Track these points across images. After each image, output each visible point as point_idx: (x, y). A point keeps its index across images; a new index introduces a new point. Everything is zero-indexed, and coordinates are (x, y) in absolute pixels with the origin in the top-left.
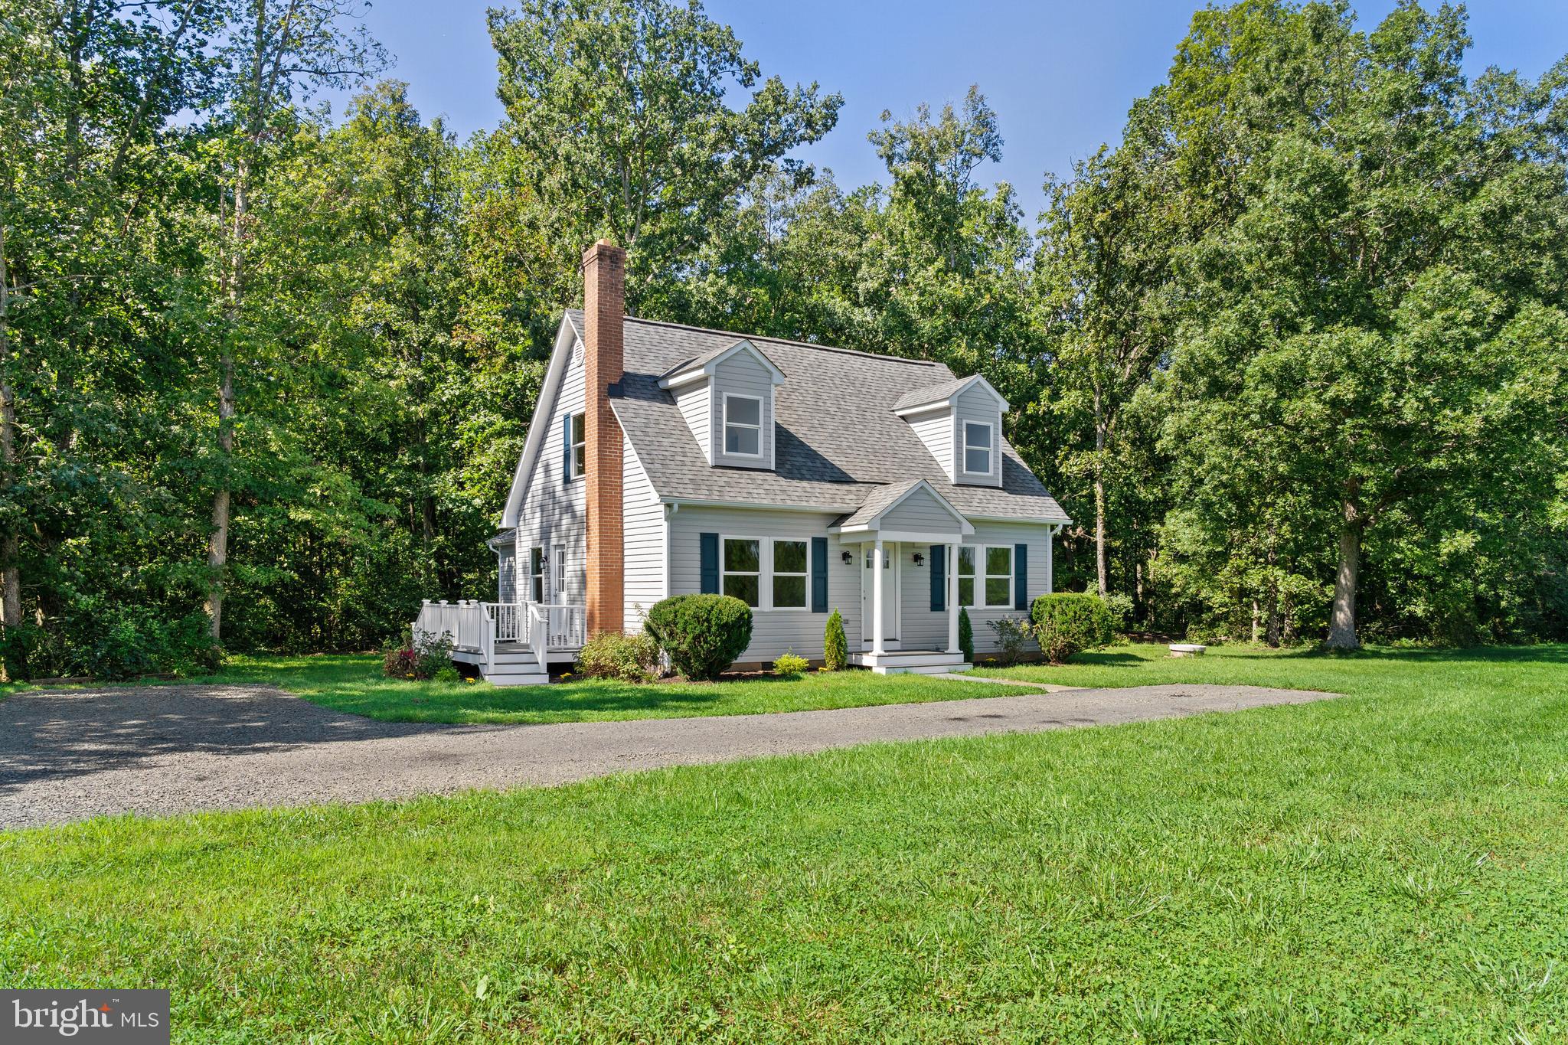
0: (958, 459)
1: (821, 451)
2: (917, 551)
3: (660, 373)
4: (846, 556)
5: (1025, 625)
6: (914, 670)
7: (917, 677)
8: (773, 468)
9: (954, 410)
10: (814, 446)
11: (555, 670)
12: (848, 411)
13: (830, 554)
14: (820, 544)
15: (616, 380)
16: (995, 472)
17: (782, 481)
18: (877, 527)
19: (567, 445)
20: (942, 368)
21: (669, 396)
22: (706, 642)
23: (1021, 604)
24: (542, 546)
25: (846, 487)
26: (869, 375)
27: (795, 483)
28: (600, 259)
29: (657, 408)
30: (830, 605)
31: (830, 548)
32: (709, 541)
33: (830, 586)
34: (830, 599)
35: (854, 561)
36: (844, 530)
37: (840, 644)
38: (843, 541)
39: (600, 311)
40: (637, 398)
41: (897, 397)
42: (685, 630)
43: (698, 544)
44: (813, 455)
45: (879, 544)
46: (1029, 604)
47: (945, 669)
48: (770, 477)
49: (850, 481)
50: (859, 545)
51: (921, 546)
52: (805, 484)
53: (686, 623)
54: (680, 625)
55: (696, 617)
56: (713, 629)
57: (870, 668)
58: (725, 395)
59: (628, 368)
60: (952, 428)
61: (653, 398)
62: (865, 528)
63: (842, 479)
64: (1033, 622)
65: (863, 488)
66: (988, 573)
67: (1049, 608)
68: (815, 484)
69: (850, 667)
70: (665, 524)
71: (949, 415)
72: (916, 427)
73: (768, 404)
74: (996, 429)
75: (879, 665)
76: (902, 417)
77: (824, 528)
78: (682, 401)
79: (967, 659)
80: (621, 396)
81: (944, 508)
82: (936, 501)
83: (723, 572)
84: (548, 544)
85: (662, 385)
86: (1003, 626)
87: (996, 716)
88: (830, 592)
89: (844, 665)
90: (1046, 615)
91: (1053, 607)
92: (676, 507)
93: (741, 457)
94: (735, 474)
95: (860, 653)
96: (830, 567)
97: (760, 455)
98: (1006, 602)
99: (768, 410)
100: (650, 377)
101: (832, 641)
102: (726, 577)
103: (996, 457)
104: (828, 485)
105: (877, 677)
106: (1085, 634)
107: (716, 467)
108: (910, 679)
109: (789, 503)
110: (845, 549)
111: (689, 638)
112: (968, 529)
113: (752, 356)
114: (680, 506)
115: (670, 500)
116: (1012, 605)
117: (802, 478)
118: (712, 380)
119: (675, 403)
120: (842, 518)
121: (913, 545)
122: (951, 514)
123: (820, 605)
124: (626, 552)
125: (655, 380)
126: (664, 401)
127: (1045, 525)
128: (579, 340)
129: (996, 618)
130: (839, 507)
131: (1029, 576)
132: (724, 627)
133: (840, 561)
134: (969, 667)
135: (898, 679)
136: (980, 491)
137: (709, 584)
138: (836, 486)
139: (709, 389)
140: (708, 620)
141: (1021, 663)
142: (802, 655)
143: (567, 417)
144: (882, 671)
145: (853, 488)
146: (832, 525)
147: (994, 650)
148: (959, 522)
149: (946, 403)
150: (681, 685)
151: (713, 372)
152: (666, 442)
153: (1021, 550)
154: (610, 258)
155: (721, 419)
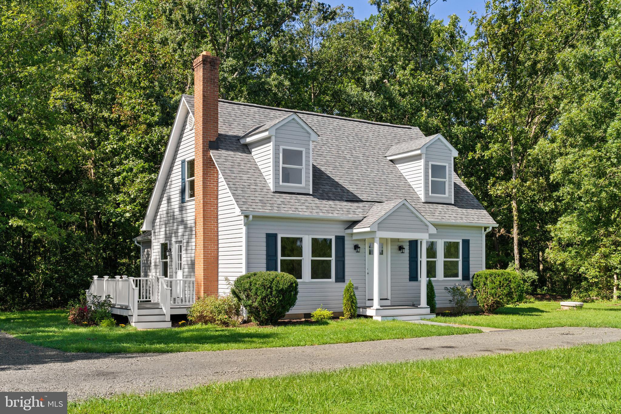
0: (426, 186)
1: (341, 182)
2: (400, 244)
3: (241, 134)
4: (356, 247)
5: (469, 290)
6: (399, 318)
7: (400, 323)
8: (311, 193)
9: (424, 156)
10: (337, 179)
11: (176, 319)
12: (358, 157)
13: (346, 246)
14: (340, 240)
15: (213, 139)
16: (449, 195)
17: (317, 201)
18: (376, 229)
19: (183, 179)
20: (416, 130)
21: (247, 148)
22: (269, 301)
23: (466, 277)
24: (168, 242)
25: (356, 204)
26: (370, 134)
27: (324, 202)
28: (204, 64)
29: (239, 156)
30: (346, 278)
31: (346, 242)
32: (271, 238)
33: (346, 266)
34: (346, 274)
35: (361, 250)
36: (355, 231)
37: (352, 302)
38: (355, 238)
39: (204, 96)
40: (227, 149)
41: (388, 149)
42: (256, 294)
43: (265, 240)
44: (336, 185)
45: (377, 240)
46: (471, 276)
47: (418, 317)
48: (310, 198)
49: (359, 201)
50: (365, 240)
51: (403, 241)
52: (331, 202)
53: (257, 289)
54: (253, 291)
55: (264, 286)
56: (274, 293)
57: (371, 317)
58: (281, 148)
59: (221, 131)
60: (422, 167)
61: (236, 150)
62: (368, 229)
63: (354, 199)
64: (473, 288)
65: (367, 205)
66: (445, 257)
67: (484, 279)
68: (337, 203)
69: (359, 316)
70: (244, 228)
71: (421, 159)
72: (400, 167)
73: (308, 153)
74: (450, 167)
75: (377, 315)
76: (391, 161)
77: (343, 230)
78: (255, 151)
79: (432, 311)
80: (217, 149)
81: (417, 217)
82: (413, 213)
83: (280, 258)
84: (171, 241)
85: (242, 141)
86: (455, 291)
87: (450, 347)
88: (346, 270)
89: (355, 315)
90: (482, 284)
91: (486, 278)
92: (251, 217)
93: (291, 186)
94: (288, 196)
95: (365, 308)
96: (346, 254)
97: (303, 184)
98: (456, 275)
99: (308, 157)
100: (235, 136)
101: (348, 300)
102: (282, 261)
103: (450, 185)
104: (345, 203)
105: (376, 322)
106: (506, 295)
107: (274, 192)
108: (396, 324)
109: (321, 214)
110: (356, 243)
111: (259, 298)
112: (433, 230)
113: (298, 123)
114: (253, 217)
115: (247, 213)
116: (460, 277)
117: (329, 199)
118: (273, 138)
119: (250, 153)
120: (354, 223)
121: (398, 240)
122: (422, 221)
123: (340, 278)
124: (220, 246)
125: (238, 138)
126: (244, 152)
127: (481, 227)
128: (191, 114)
129: (450, 285)
130: (352, 217)
131: (471, 259)
132: (281, 292)
133: (353, 250)
134: (433, 316)
135: (389, 324)
136: (440, 206)
137: (271, 265)
138: (350, 204)
139: (271, 144)
140: (270, 287)
141: (466, 314)
142: (329, 309)
143: (183, 162)
144: (379, 319)
145: (361, 205)
146: (348, 228)
147: (449, 305)
148: (426, 225)
149: (419, 152)
150: (253, 328)
151: (273, 133)
152: (245, 177)
153: (466, 243)
154: (210, 63)
155: (279, 162)
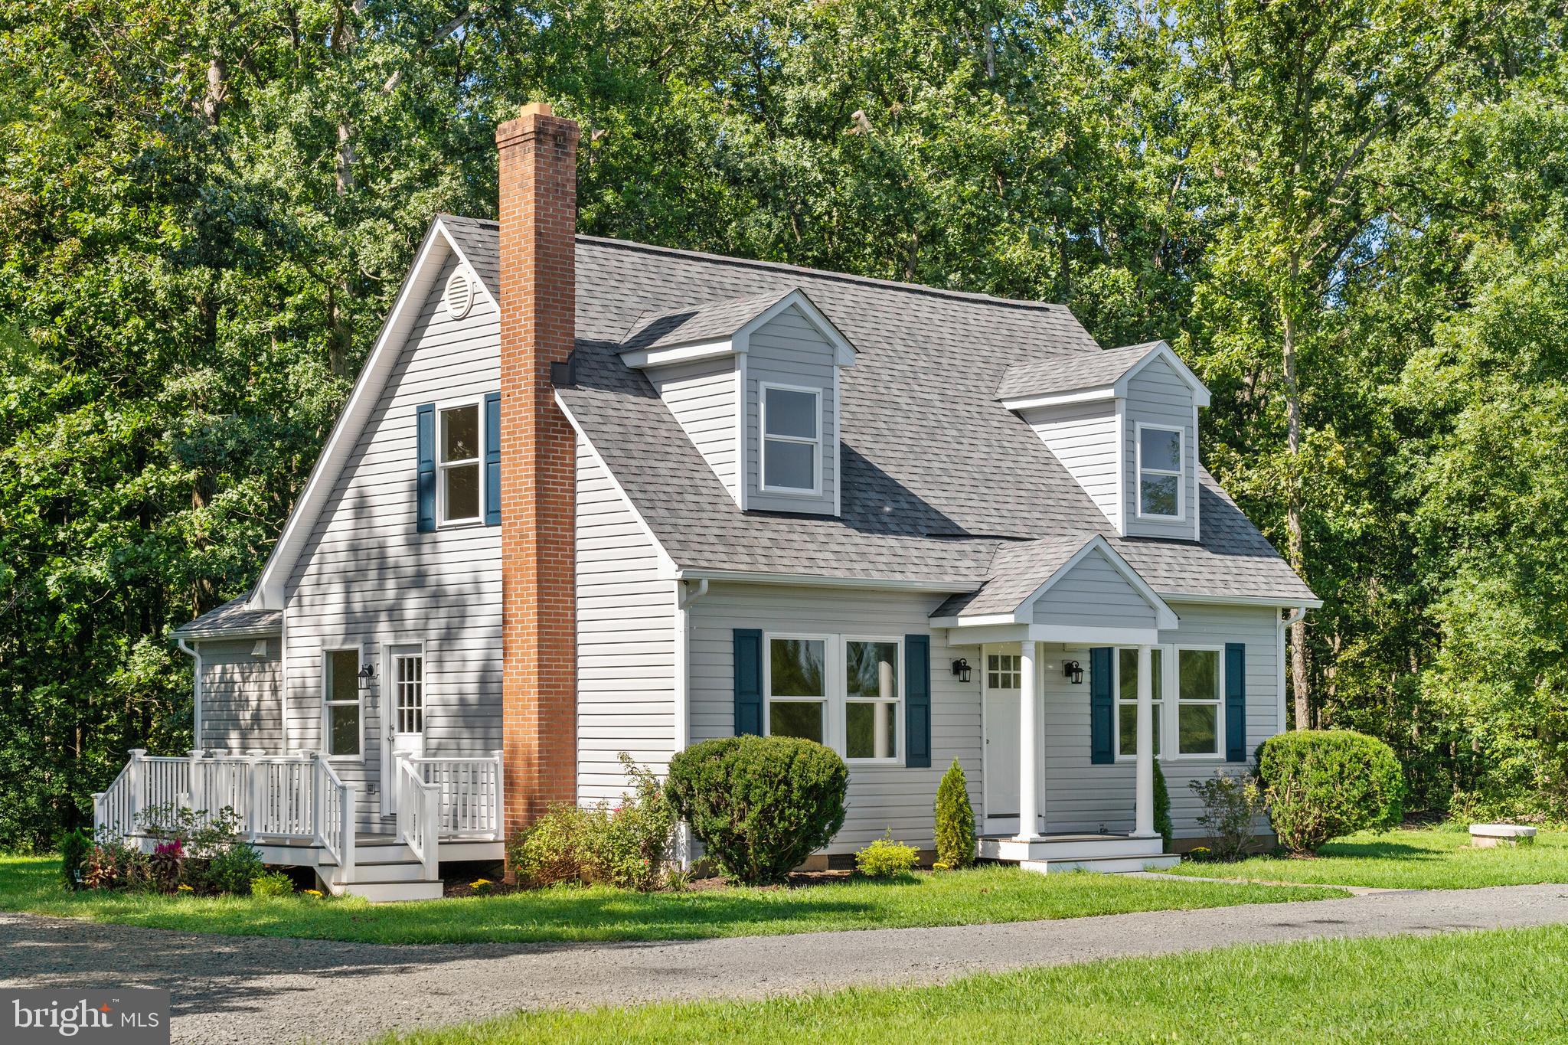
0: (1129, 492)
1: (902, 479)
2: (1070, 657)
3: (620, 338)
4: (959, 668)
5: (1251, 790)
6: (1092, 866)
7: (1098, 875)
8: (837, 513)
9: (1121, 405)
10: (890, 471)
12: (928, 403)
13: (933, 665)
14: (918, 646)
15: (562, 356)
16: (1187, 517)
17: (857, 537)
18: (1028, 618)
19: (424, 459)
20: (1061, 316)
21: (645, 382)
22: (782, 818)
23: (1236, 753)
24: (357, 645)
25: (954, 546)
26: (946, 330)
27: (875, 539)
28: (538, 141)
29: (631, 403)
30: (935, 754)
31: (933, 653)
32: (746, 642)
33: (934, 720)
34: (934, 743)
35: (972, 675)
36: (963, 622)
37: (963, 822)
38: (954, 640)
39: (538, 233)
40: (596, 386)
41: (999, 376)
42: (746, 798)
43: (729, 648)
44: (892, 489)
45: (1030, 647)
46: (1250, 750)
47: (1138, 864)
48: (838, 529)
49: (960, 535)
50: (979, 648)
51: (1074, 649)
52: (891, 541)
53: (748, 786)
54: (738, 790)
55: (765, 775)
56: (796, 795)
57: (1018, 863)
58: (763, 386)
59: (577, 335)
60: (1118, 437)
61: (618, 387)
62: (1010, 619)
63: (949, 532)
64: (1263, 785)
65: (984, 546)
66: (1183, 695)
67: (1292, 758)
68: (908, 540)
69: (986, 861)
70: (680, 618)
71: (1112, 413)
72: (1046, 433)
73: (829, 400)
74: (1189, 437)
75: (1033, 858)
76: (1016, 412)
77: (924, 619)
78: (672, 393)
79: (1167, 849)
80: (571, 384)
81: (1129, 584)
82: (1117, 572)
83: (768, 698)
84: (369, 643)
85: (631, 361)
86: (1212, 791)
88: (934, 731)
89: (969, 861)
90: (1286, 772)
91: (1302, 756)
92: (705, 584)
93: (789, 494)
94: (782, 524)
95: (994, 838)
96: (933, 687)
97: (817, 490)
98: (1209, 746)
99: (829, 412)
100: (607, 345)
101: (952, 818)
102: (775, 706)
103: (1189, 487)
104: (927, 543)
105: (1033, 876)
106: (1358, 804)
107: (749, 512)
108: (1082, 880)
109: (876, 575)
110: (958, 655)
111: (754, 813)
112: (1168, 620)
113: (805, 317)
114: (712, 583)
115: (693, 575)
116: (1221, 753)
117: (885, 531)
118: (743, 360)
119: (657, 395)
120: (953, 602)
121: (1063, 647)
122: (1140, 595)
123: (919, 755)
124: (581, 662)
125: (615, 352)
126: (639, 392)
127: (1274, 609)
128: (465, 271)
129: (1203, 776)
130: (950, 582)
131: (1248, 700)
132: (812, 792)
133: (948, 675)
134: (1174, 861)
135: (1070, 879)
136: (1165, 549)
137: (747, 720)
138: (939, 545)
139: (737, 375)
140: (786, 781)
141: (1255, 855)
142: (908, 841)
143: (425, 412)
144: (1042, 868)
145: (967, 546)
146: (937, 614)
147: (1201, 832)
148: (1152, 607)
149: (1109, 393)
151: (745, 347)
152: (663, 468)
153: (1236, 653)
154: (555, 138)
155: (757, 428)
